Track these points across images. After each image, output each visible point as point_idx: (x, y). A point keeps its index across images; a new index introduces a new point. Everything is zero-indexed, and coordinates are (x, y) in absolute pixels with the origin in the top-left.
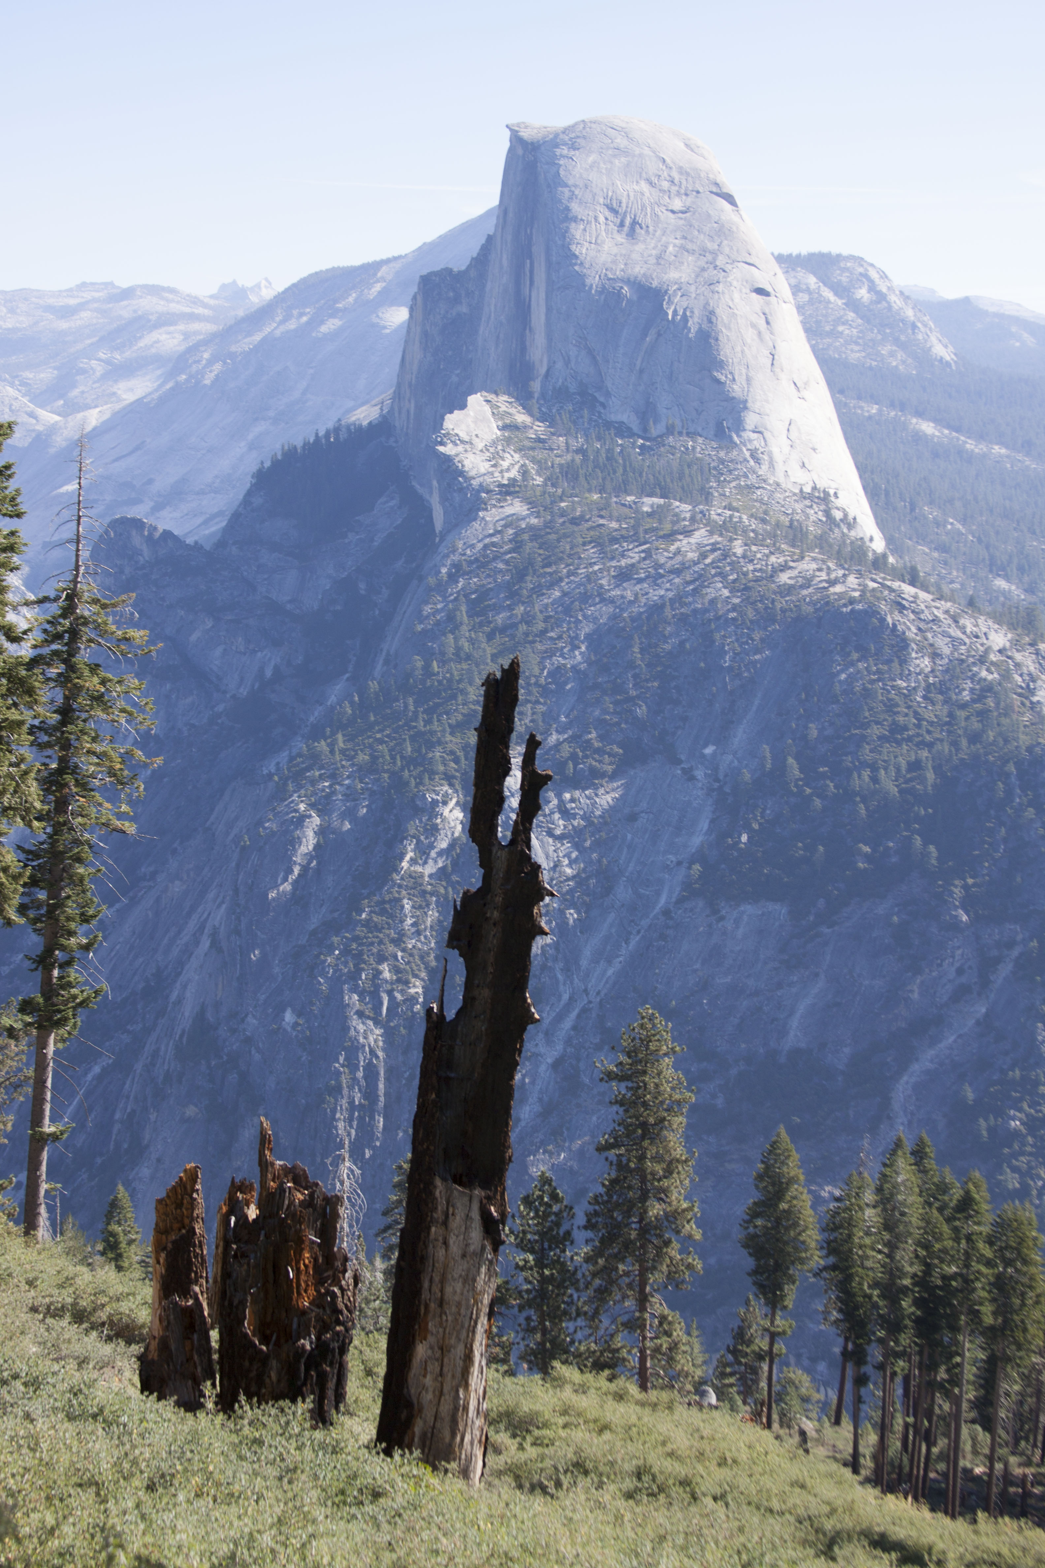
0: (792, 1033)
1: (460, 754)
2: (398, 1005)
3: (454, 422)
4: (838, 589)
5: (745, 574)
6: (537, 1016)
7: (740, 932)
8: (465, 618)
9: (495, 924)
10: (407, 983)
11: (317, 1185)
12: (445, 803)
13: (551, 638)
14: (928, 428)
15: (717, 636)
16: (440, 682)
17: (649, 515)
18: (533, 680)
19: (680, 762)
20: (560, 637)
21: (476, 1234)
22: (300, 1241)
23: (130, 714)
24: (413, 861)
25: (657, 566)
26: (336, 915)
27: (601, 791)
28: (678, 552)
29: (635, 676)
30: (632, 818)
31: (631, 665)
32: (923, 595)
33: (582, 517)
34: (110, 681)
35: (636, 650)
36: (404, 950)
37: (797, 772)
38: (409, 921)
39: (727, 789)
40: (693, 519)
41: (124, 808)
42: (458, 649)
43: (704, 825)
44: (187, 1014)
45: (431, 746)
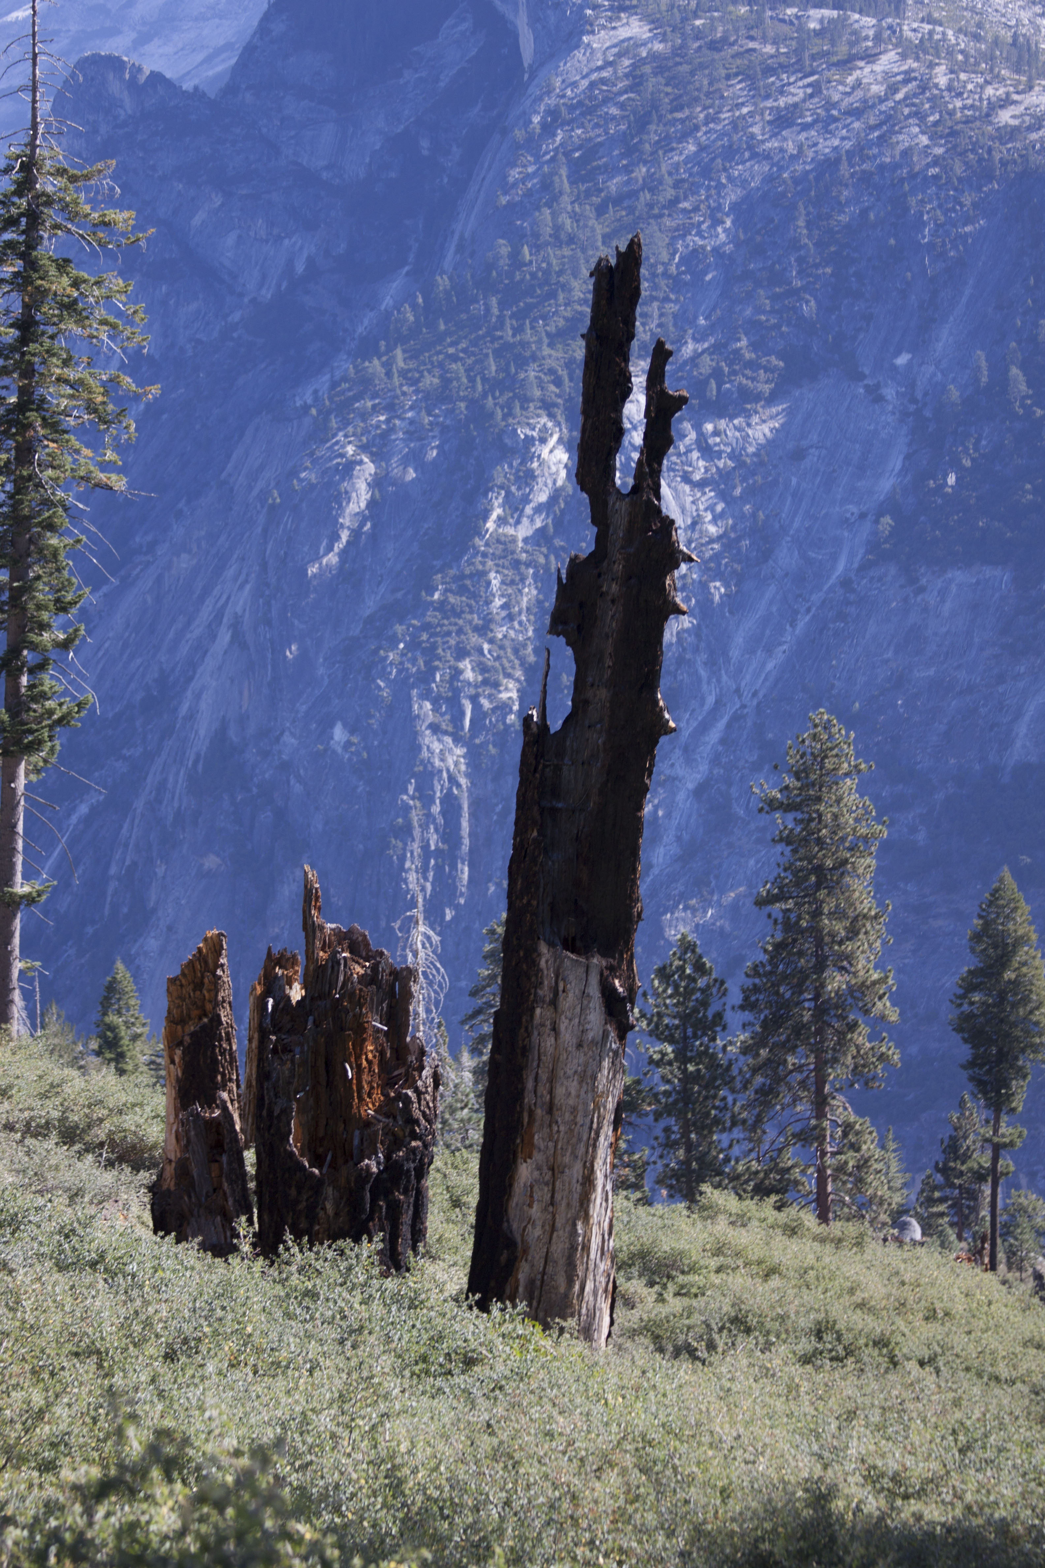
0: (1018, 744)
1: (564, 373)
2: (485, 715)
5: (951, 113)
6: (672, 724)
7: (948, 606)
8: (566, 185)
9: (613, 601)
10: (496, 685)
11: (381, 954)
12: (543, 441)
13: (684, 210)
15: (913, 201)
16: (533, 275)
17: (818, 33)
18: (660, 269)
19: (861, 377)
20: (696, 209)
21: (595, 1017)
22: (360, 1029)
23: (114, 327)
24: (502, 521)
25: (830, 105)
26: (399, 595)
27: (755, 419)
28: (858, 84)
29: (800, 260)
30: (798, 455)
31: (795, 245)
33: (724, 41)
34: (85, 281)
35: (801, 223)
36: (491, 641)
37: (1023, 387)
38: (498, 602)
39: (928, 413)
40: (878, 38)
41: (110, 455)
42: (558, 228)
43: (896, 462)
44: (202, 733)
45: (522, 363)
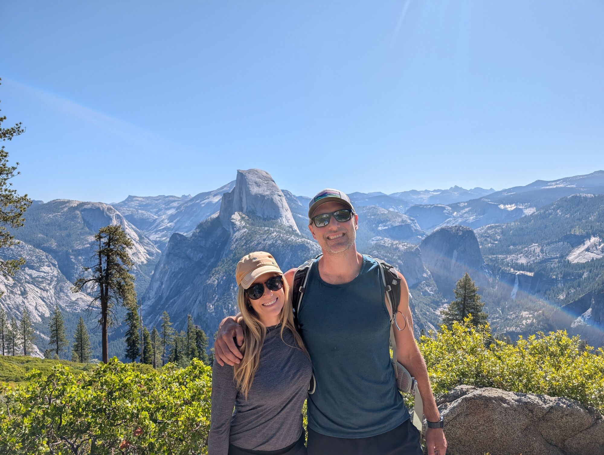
3: (233, 216)
4: (298, 241)
5: (283, 239)
14: (300, 216)
25: (269, 238)
28: (272, 236)
32: (311, 241)
33: (256, 231)
40: (274, 231)
